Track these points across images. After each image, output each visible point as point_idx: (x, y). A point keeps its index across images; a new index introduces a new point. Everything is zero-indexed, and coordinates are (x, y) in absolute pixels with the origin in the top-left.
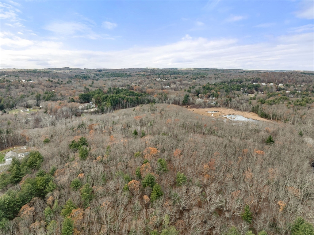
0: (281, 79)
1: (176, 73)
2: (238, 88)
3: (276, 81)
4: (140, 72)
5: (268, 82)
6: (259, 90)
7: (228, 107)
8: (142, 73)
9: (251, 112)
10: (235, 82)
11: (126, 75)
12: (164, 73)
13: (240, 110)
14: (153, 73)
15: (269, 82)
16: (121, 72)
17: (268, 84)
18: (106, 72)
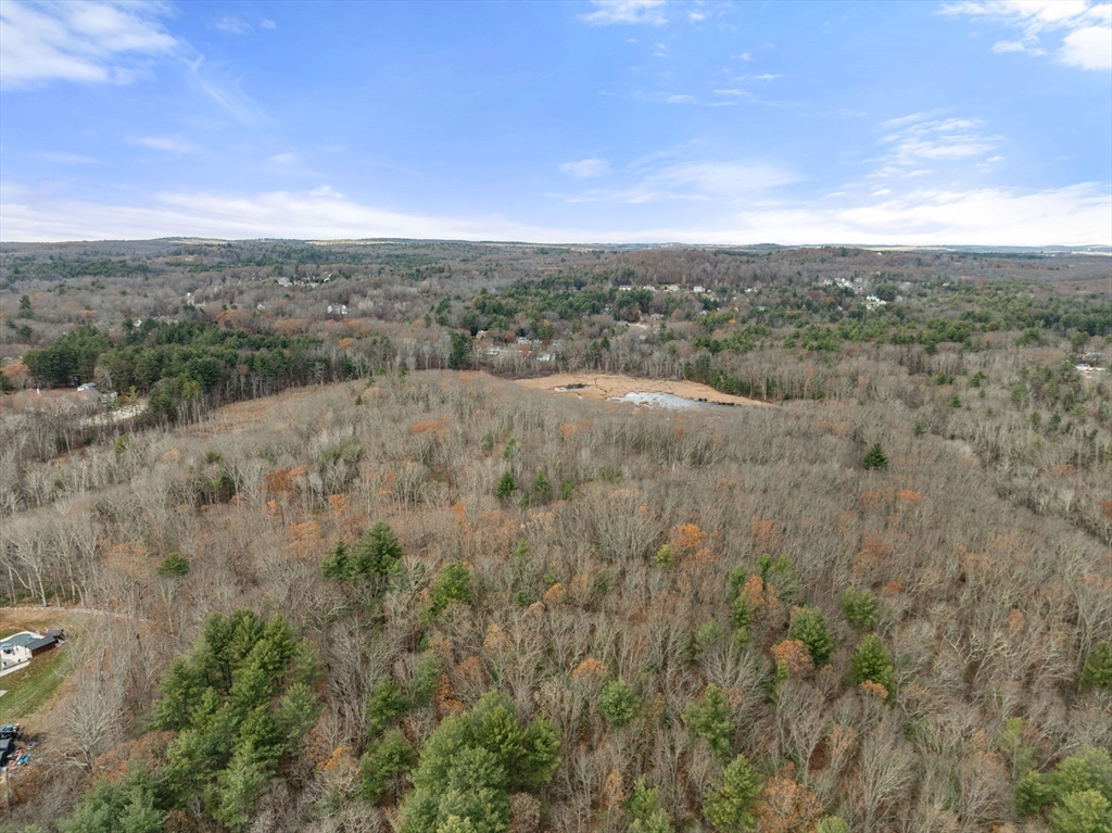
0: (697, 271)
1: (319, 257)
2: (594, 306)
3: (684, 279)
4: (178, 253)
5: (660, 283)
6: (651, 310)
7: (603, 368)
8: (190, 259)
9: (683, 378)
10: (560, 284)
11: (125, 266)
12: (275, 256)
13: (648, 376)
14: (232, 257)
15: (663, 282)
16: (85, 254)
17: (663, 287)
18: (16, 254)
